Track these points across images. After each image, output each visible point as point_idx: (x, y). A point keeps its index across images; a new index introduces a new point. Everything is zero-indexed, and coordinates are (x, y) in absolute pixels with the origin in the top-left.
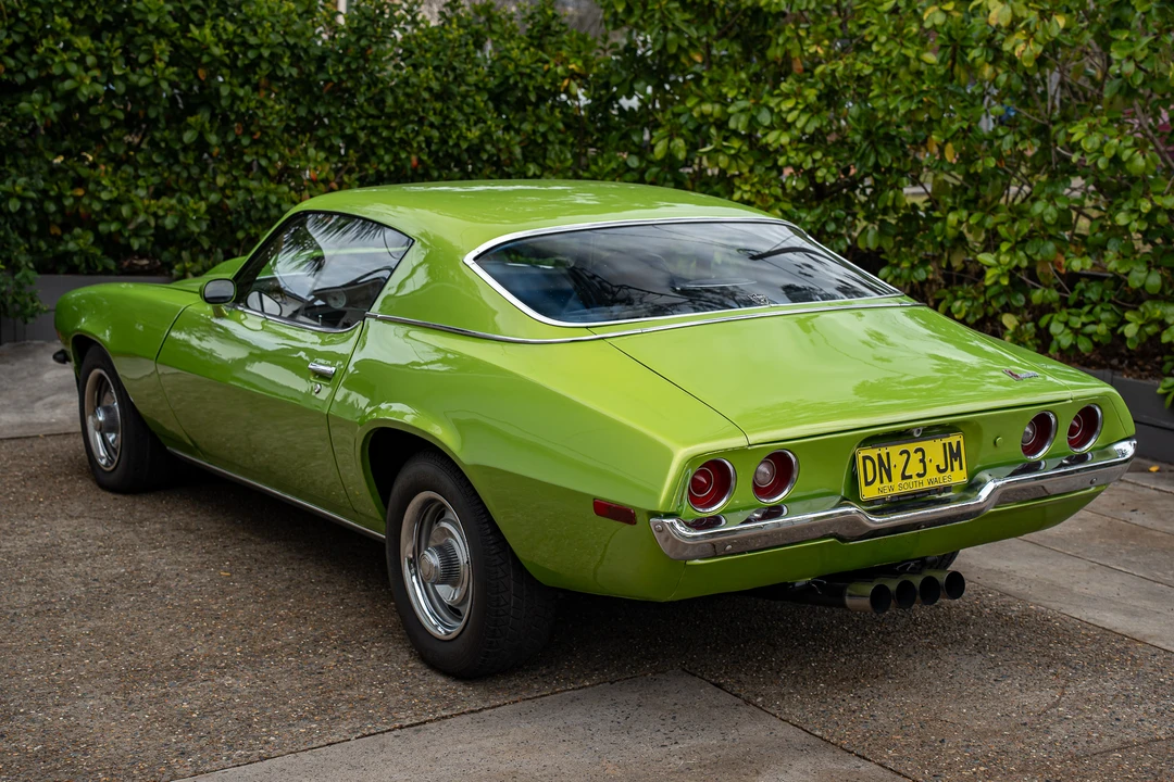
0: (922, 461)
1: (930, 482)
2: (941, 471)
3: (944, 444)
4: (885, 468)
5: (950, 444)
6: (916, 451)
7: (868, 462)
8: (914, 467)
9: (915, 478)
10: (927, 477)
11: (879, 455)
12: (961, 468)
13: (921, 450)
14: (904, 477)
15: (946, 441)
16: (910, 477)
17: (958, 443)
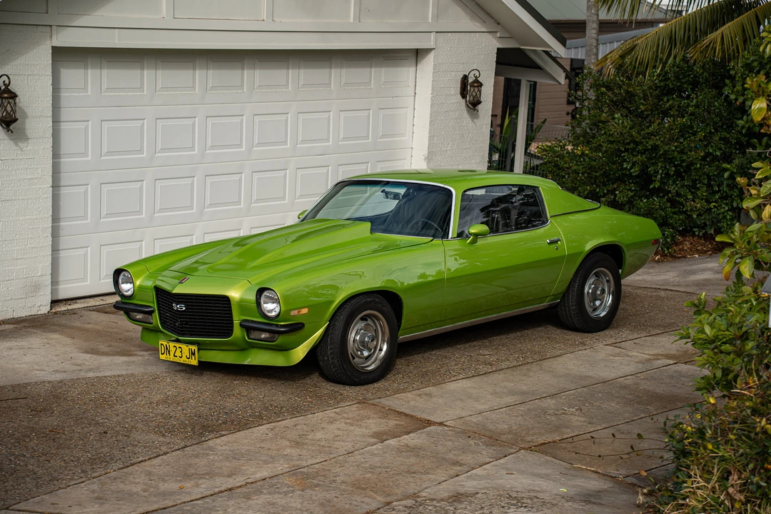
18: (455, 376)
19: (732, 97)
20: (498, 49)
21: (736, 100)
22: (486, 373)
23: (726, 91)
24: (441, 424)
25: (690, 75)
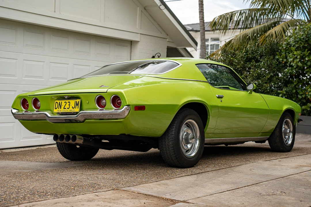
0: (69, 105)
1: (70, 110)
2: (73, 108)
3: (75, 101)
4: (60, 105)
5: (77, 101)
6: (68, 102)
7: (57, 104)
8: (67, 106)
9: (67, 109)
10: (70, 109)
11: (60, 102)
12: (78, 108)
13: (69, 102)
14: (64, 108)
15: (76, 101)
16: (66, 108)
17: (79, 101)
18: (179, 174)
19: (281, 59)
20: (168, 47)
21: (283, 61)
22: (199, 173)
23: (277, 57)
24: (184, 202)
25: (258, 52)
